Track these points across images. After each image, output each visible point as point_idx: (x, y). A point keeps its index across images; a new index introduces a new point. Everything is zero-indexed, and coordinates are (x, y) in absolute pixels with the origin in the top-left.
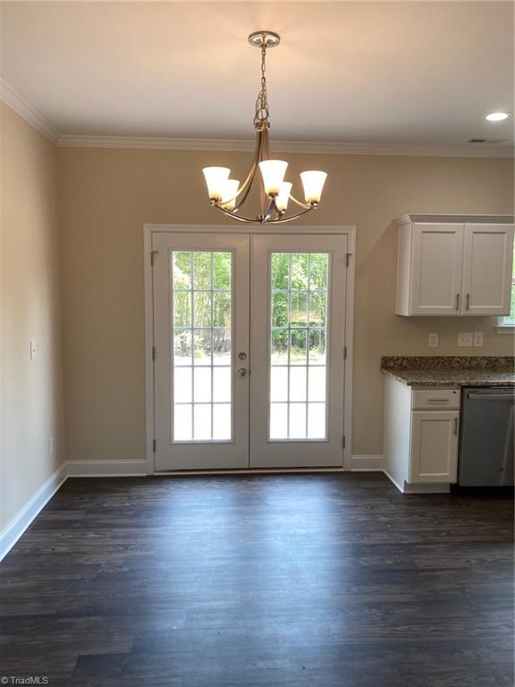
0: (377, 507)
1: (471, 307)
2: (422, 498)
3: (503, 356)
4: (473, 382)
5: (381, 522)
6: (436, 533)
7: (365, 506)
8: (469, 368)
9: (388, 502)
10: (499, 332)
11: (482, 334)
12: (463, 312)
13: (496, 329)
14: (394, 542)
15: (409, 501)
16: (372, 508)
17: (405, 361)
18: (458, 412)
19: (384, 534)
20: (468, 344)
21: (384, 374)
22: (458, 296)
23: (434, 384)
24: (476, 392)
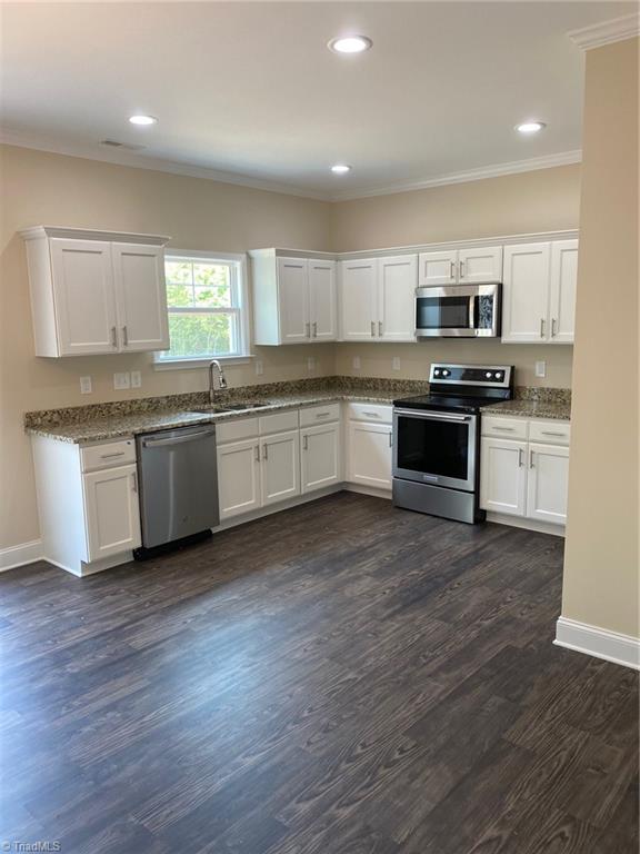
0: (57, 601)
1: (129, 342)
2: (105, 576)
3: (165, 395)
4: (147, 428)
5: (71, 617)
6: (139, 607)
7: (41, 606)
8: (131, 414)
9: (68, 592)
10: (157, 369)
11: (139, 373)
12: (121, 349)
13: (153, 365)
14: (96, 634)
15: (92, 583)
16: (52, 605)
17: (56, 415)
18: (135, 465)
19: (81, 629)
20: (126, 387)
21: (30, 435)
22: (114, 329)
23: (106, 437)
24: (153, 439)
